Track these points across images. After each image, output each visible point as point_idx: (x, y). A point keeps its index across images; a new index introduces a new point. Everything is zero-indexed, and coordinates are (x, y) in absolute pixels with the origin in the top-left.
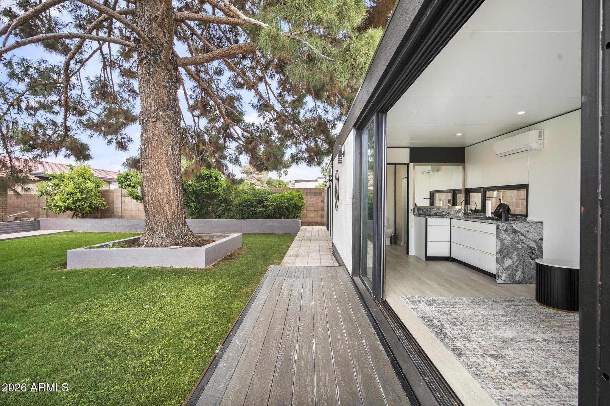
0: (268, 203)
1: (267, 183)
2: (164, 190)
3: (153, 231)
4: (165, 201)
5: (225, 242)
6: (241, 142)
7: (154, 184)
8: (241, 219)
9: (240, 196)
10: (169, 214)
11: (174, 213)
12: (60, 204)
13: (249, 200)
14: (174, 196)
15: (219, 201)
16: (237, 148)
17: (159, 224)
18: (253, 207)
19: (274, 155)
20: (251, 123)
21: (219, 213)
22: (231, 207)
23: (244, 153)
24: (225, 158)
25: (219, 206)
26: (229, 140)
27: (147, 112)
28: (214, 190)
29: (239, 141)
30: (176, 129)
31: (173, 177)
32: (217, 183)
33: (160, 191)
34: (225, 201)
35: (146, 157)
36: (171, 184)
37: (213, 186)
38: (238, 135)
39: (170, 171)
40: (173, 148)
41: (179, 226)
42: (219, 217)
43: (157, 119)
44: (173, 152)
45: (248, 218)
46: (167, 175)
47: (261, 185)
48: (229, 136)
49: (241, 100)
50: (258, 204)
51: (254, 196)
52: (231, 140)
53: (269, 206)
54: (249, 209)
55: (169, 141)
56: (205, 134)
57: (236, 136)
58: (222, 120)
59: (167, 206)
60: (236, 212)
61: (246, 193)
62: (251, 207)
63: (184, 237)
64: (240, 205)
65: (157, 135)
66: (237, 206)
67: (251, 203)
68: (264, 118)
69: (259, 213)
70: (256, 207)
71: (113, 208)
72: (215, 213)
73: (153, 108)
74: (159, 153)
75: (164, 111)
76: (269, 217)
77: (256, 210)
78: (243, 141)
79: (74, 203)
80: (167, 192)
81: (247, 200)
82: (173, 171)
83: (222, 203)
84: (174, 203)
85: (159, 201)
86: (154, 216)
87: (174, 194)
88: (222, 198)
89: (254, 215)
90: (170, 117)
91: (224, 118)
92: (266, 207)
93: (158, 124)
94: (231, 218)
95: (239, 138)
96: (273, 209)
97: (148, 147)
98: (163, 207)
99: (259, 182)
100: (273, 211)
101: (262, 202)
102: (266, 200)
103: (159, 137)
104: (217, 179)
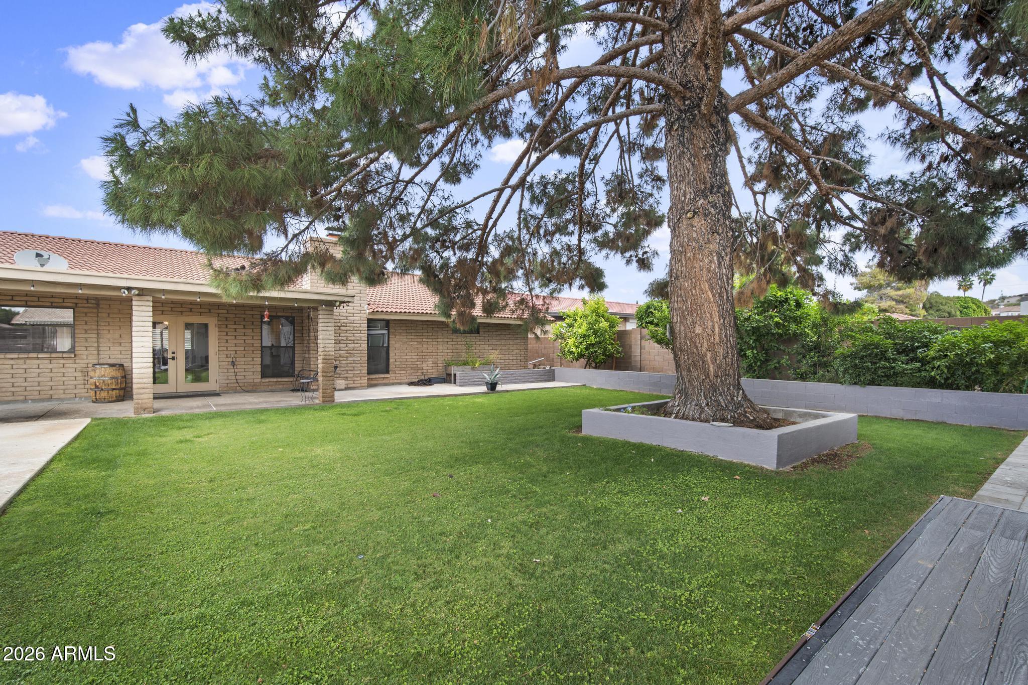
0: (932, 353)
1: (924, 307)
2: (704, 329)
3: (686, 395)
4: (705, 346)
5: (818, 428)
6: (859, 224)
7: (689, 319)
8: (855, 384)
9: (852, 337)
10: (711, 369)
11: (720, 367)
12: (574, 349)
13: (877, 346)
14: (720, 337)
15: (803, 347)
16: (847, 238)
17: (696, 383)
18: (887, 359)
19: (953, 238)
20: (886, 177)
21: (803, 369)
22: (830, 358)
23: (864, 247)
24: (818, 261)
25: (804, 357)
26: (829, 224)
27: (680, 206)
28: (793, 327)
29: (853, 223)
30: (725, 223)
31: (719, 306)
32: (798, 313)
33: (698, 330)
34: (817, 347)
35: (677, 278)
36: (716, 318)
37: (790, 318)
38: (850, 210)
39: (714, 296)
40: (720, 257)
41: (729, 389)
42: (803, 377)
43: (695, 213)
44: (719, 263)
45: (872, 383)
46: (709, 303)
47: (907, 311)
48: (834, 218)
49: (860, 135)
50: (899, 353)
51: (889, 335)
52: (833, 223)
53: (934, 359)
54: (875, 363)
55: (714, 246)
56: (777, 223)
57: (846, 213)
58: (813, 188)
59: (709, 354)
60: (842, 369)
61: (866, 330)
62: (880, 360)
63: (737, 408)
64: (853, 356)
65: (694, 240)
66: (844, 357)
67: (881, 352)
68: (923, 158)
69: (903, 373)
70: (895, 360)
71: (630, 356)
72: (795, 369)
73: (688, 196)
74: (697, 269)
75: (705, 197)
76: (932, 383)
77: (893, 368)
78: (862, 221)
79: (587, 349)
80: (710, 332)
81: (870, 345)
82: (720, 295)
83: (811, 350)
84: (721, 351)
85: (696, 347)
86: (688, 370)
87: (720, 334)
88: (811, 341)
89: (892, 378)
90: (714, 206)
91: (817, 183)
92: (924, 361)
93: (695, 221)
94: (831, 381)
95: (854, 217)
96: (946, 367)
97: (681, 260)
98: (702, 357)
99: (902, 306)
100: (946, 371)
101: (914, 350)
102: (926, 346)
103: (697, 241)
104: (799, 305)
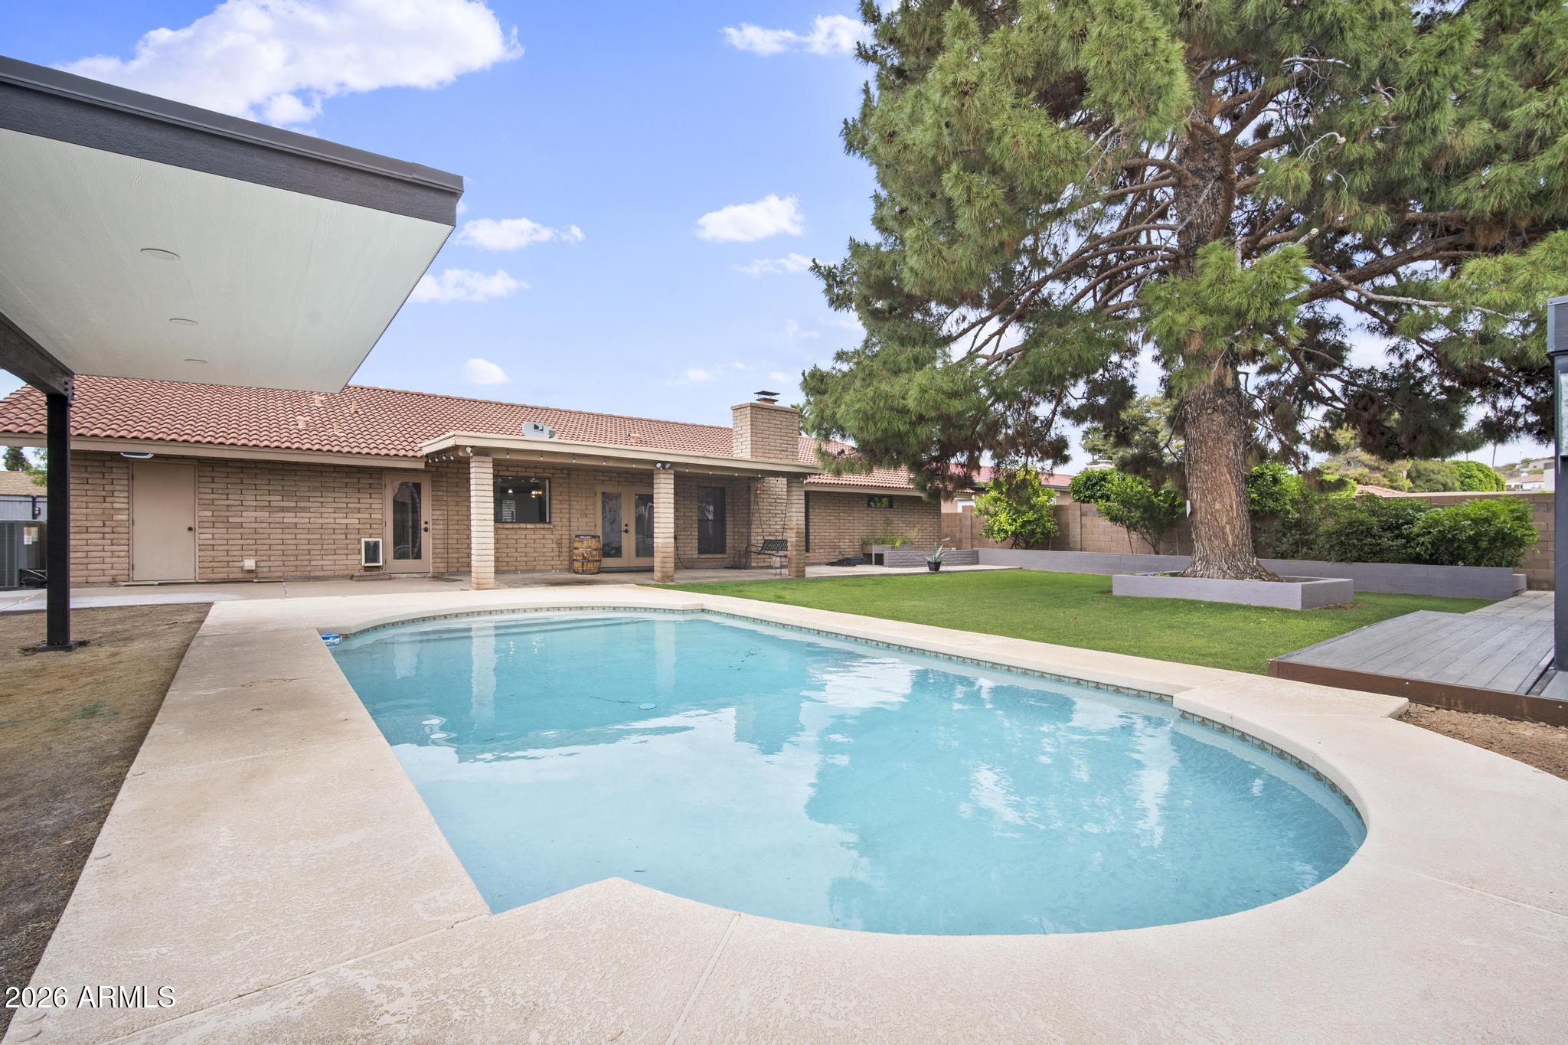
0: (1416, 530)
2: (1223, 505)
3: (1208, 561)
6: (1340, 405)
8: (1342, 560)
9: (1335, 514)
13: (1362, 523)
14: (1237, 513)
15: (1283, 524)
16: (1327, 417)
17: (1217, 551)
18: (1373, 536)
21: (1284, 547)
22: (1312, 537)
23: (1345, 425)
24: (1299, 438)
25: (1284, 535)
26: (1311, 403)
28: (1271, 503)
29: (1335, 404)
31: (1236, 487)
32: (1275, 488)
33: (1218, 506)
34: (1298, 524)
36: (1234, 497)
37: (1267, 493)
38: (1332, 391)
39: (1232, 478)
40: (1236, 446)
42: (1283, 556)
43: (1214, 410)
44: (1236, 452)
45: (1359, 559)
46: (1228, 484)
48: (1317, 398)
50: (1384, 530)
51: (1373, 513)
52: (1315, 403)
53: (1418, 535)
54: (1361, 540)
55: (1230, 437)
56: (1257, 400)
57: (1327, 394)
58: (1295, 369)
59: (1228, 526)
60: (1327, 546)
61: (1350, 507)
62: (1366, 536)
64: (1339, 533)
66: (1329, 535)
67: (1367, 529)
69: (1389, 549)
70: (1380, 537)
71: (1068, 535)
74: (1217, 456)
76: (1417, 559)
77: (1379, 544)
78: (1343, 403)
80: (1229, 508)
81: (1355, 522)
82: (1237, 478)
83: (1290, 529)
85: (1217, 521)
87: (1238, 510)
88: (1293, 518)
89: (1378, 555)
90: (1231, 405)
91: (1300, 365)
92: (1409, 538)
94: (1315, 558)
95: (1335, 398)
96: (1430, 543)
98: (1222, 529)
100: (1430, 547)
101: (1398, 527)
102: (1410, 522)
104: (1275, 480)
